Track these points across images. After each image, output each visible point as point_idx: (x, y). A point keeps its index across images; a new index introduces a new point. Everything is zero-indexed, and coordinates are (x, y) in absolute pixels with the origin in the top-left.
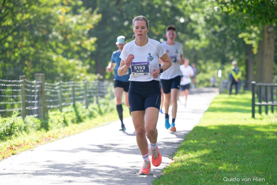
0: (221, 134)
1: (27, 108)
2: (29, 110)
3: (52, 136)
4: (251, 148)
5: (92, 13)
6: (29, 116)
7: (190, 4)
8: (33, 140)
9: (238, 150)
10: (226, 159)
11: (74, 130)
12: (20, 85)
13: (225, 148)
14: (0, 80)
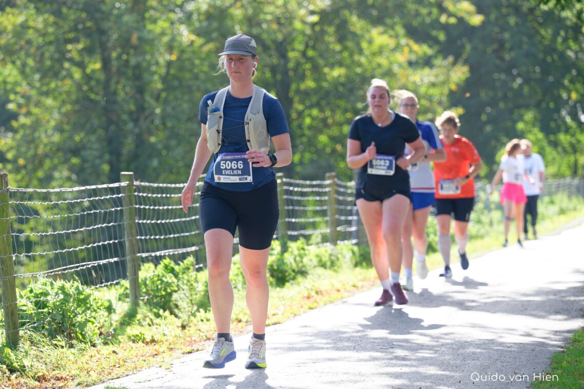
1: (339, 229)
2: (342, 232)
5: (454, 64)
6: (342, 242)
12: (327, 190)
14: (292, 181)
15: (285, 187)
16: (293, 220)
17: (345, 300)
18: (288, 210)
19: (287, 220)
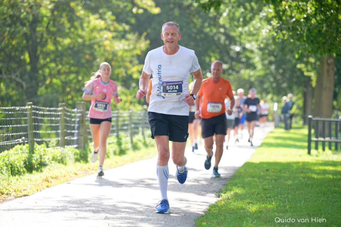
0: (273, 170)
1: (66, 138)
2: (68, 140)
3: (91, 168)
4: (304, 187)
6: (68, 146)
7: (245, 32)
8: (71, 172)
9: (290, 188)
10: (276, 197)
11: (116, 162)
12: (59, 113)
13: (276, 186)
14: (38, 107)
15: (33, 111)
16: (38, 132)
17: (69, 182)
18: (35, 125)
19: (34, 131)
